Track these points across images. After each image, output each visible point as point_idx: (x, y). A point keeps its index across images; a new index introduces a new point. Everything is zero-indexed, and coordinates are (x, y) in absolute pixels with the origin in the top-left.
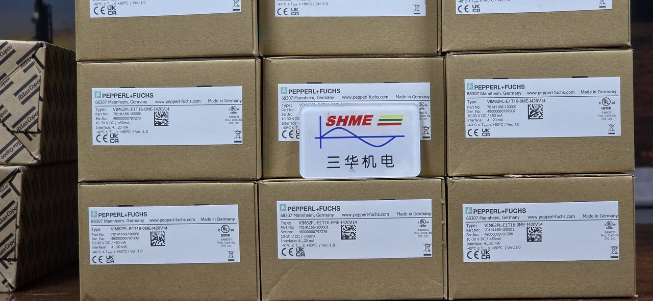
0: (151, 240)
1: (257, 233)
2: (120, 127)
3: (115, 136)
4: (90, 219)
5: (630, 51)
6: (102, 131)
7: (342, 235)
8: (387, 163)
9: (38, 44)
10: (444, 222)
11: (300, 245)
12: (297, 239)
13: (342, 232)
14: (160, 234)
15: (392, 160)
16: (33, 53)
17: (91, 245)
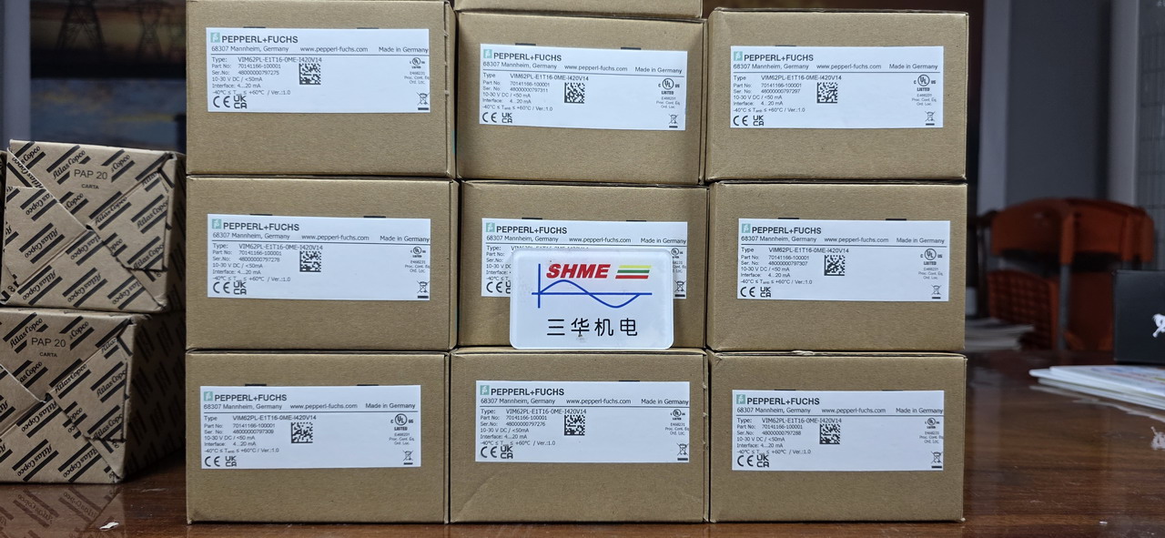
0: (292, 435)
1: (447, 426)
2: (248, 272)
3: (242, 285)
4: (203, 403)
5: (964, 186)
6: (222, 277)
7: (565, 429)
8: (628, 330)
9: (166, 154)
10: (706, 414)
11: (507, 442)
12: (504, 434)
13: (566, 425)
14: (306, 425)
15: (634, 326)
16: (159, 166)
17: (203, 441)
